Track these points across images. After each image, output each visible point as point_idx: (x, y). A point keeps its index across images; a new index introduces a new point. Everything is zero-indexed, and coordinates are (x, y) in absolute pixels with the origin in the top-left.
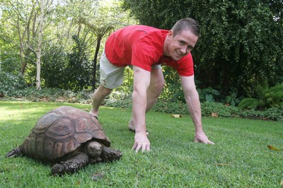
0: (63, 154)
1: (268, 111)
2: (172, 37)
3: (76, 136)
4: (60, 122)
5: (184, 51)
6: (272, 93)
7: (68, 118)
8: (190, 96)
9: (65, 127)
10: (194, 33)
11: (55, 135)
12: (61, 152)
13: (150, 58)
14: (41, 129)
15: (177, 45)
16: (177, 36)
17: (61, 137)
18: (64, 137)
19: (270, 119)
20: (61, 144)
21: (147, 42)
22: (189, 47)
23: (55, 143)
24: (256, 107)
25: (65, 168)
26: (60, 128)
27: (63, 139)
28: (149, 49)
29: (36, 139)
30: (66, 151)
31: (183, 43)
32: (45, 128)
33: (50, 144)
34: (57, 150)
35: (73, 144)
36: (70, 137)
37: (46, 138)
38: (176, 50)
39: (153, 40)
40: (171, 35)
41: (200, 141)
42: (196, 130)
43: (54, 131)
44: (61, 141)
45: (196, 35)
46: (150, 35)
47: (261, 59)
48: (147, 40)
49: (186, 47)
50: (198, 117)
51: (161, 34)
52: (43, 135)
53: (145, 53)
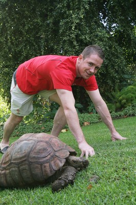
0: (54, 172)
1: (126, 110)
2: (82, 60)
3: (57, 154)
4: (38, 147)
5: (92, 70)
6: (124, 96)
7: (42, 141)
8: (100, 105)
9: (45, 149)
10: (100, 57)
11: (39, 158)
12: (51, 171)
13: (70, 80)
14: (21, 158)
15: (87, 66)
16: (86, 59)
17: (45, 159)
18: (47, 158)
19: (130, 116)
20: (47, 165)
21: (64, 68)
22: (97, 67)
23: (41, 165)
24: (114, 109)
25: (65, 181)
26: (41, 151)
27: (47, 160)
28: (68, 73)
29: (19, 168)
30: (56, 168)
31: (91, 64)
32: (25, 156)
33: (37, 167)
34: (45, 171)
35: (58, 161)
36: (52, 156)
37: (30, 164)
38: (86, 70)
39: (68, 65)
40: (81, 58)
41: (117, 139)
42: (112, 131)
43: (36, 156)
44: (47, 162)
45: (102, 58)
46: (65, 61)
47: (107, 71)
48: (64, 66)
49: (94, 67)
50: (110, 121)
51: (72, 60)
52: (27, 162)
53: (66, 77)
